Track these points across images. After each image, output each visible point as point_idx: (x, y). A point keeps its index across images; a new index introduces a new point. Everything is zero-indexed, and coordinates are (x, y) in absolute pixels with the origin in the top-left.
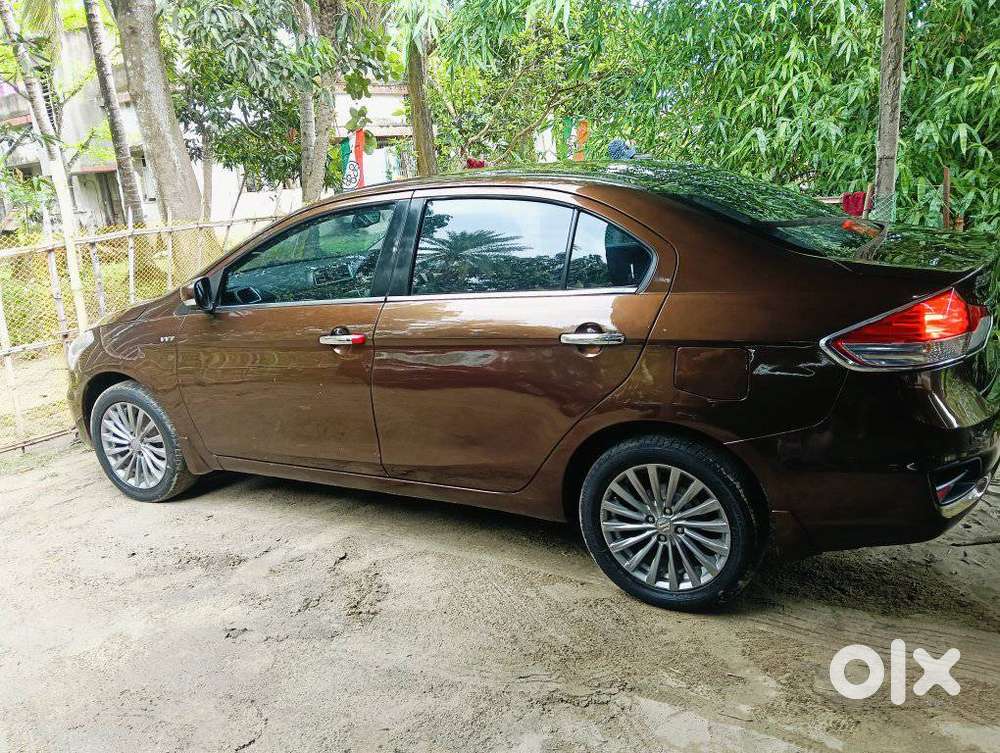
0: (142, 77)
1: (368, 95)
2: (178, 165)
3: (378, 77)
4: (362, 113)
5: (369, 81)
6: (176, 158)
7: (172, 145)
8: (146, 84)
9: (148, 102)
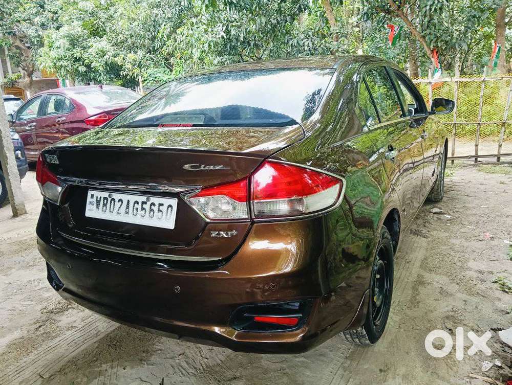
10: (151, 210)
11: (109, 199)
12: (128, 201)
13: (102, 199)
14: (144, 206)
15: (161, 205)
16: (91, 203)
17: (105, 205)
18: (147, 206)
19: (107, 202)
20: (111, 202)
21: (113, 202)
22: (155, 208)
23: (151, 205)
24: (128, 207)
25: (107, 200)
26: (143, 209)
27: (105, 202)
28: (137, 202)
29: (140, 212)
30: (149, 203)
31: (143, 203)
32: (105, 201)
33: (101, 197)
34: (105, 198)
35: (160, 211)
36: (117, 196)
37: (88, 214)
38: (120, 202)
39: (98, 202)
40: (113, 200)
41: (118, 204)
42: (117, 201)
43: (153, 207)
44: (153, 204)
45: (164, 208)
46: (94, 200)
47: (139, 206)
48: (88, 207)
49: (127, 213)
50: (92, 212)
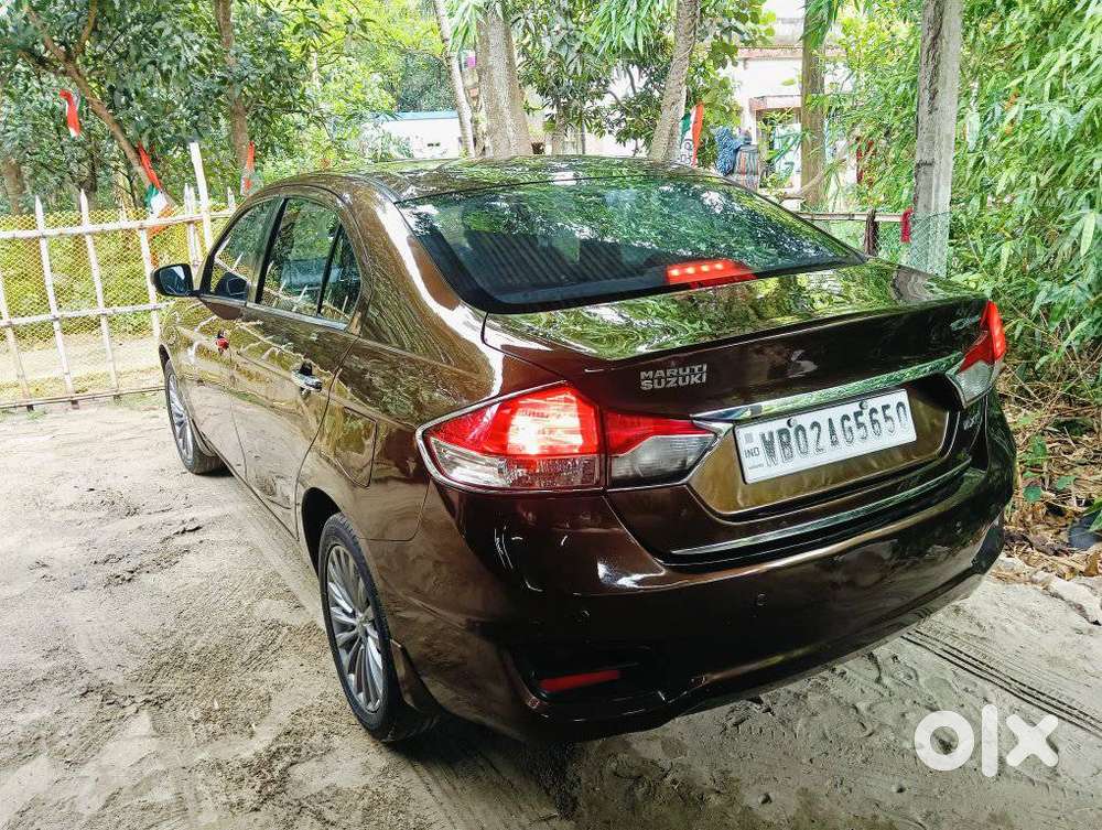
1: (735, 64)
3: (746, 43)
4: (724, 84)
5: (736, 48)
10: (874, 422)
11: (792, 431)
12: (830, 420)
13: (776, 436)
14: (861, 419)
15: (885, 407)
16: (750, 453)
17: (785, 445)
18: (865, 418)
19: (789, 437)
20: (797, 435)
21: (800, 433)
22: (879, 416)
23: (871, 414)
24: (833, 432)
25: (788, 434)
26: (860, 425)
27: (785, 439)
28: (846, 417)
29: (858, 433)
30: (866, 412)
31: (857, 414)
32: (784, 437)
33: (771, 434)
34: (782, 432)
35: (887, 418)
36: (804, 420)
37: (753, 476)
38: (816, 429)
39: (769, 445)
40: (800, 428)
41: (812, 434)
42: (807, 427)
43: (875, 416)
44: (873, 411)
45: (891, 412)
46: (758, 443)
47: (852, 423)
48: (747, 462)
49: (834, 443)
50: (759, 468)
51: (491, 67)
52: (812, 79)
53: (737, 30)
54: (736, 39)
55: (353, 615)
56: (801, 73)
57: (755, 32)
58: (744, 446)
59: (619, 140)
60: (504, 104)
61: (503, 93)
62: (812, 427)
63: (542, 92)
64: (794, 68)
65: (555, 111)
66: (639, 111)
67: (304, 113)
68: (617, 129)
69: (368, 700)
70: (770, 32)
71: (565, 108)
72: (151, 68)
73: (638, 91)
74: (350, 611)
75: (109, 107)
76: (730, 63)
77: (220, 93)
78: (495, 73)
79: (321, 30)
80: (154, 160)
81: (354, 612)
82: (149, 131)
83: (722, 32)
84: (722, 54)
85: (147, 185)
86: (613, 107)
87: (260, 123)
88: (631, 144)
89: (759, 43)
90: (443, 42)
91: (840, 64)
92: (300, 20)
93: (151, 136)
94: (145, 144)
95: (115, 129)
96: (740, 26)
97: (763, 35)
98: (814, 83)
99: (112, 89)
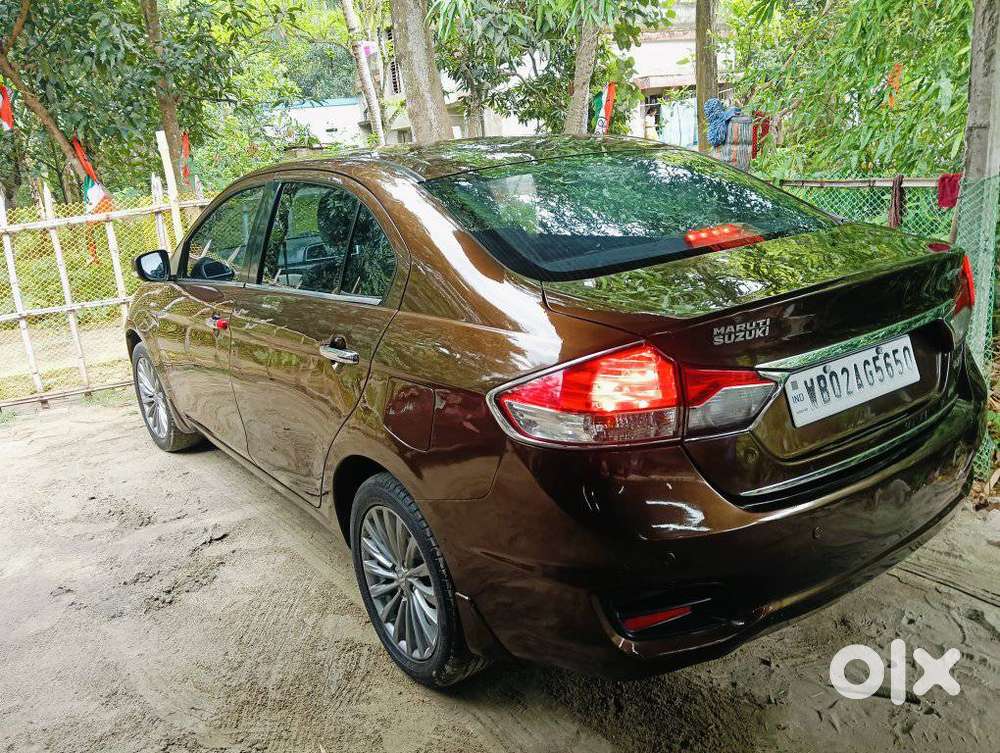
0: (406, 37)
1: (638, 45)
2: (435, 124)
3: (648, 24)
4: (629, 64)
5: (639, 29)
6: (433, 117)
7: (430, 104)
8: (409, 44)
9: (410, 63)
10: (888, 365)
11: (827, 376)
12: (855, 365)
14: (878, 363)
15: (895, 352)
16: (797, 399)
17: (823, 390)
18: (881, 363)
19: (825, 383)
20: (831, 380)
21: (834, 378)
22: (891, 360)
23: (885, 358)
24: (858, 376)
25: (824, 380)
26: (878, 369)
27: (823, 385)
28: (866, 362)
29: (877, 376)
30: (881, 356)
31: (875, 359)
33: (812, 380)
34: (820, 378)
35: (897, 361)
36: (836, 366)
37: (801, 420)
38: (845, 373)
39: (810, 390)
40: (833, 374)
41: (842, 378)
42: (839, 373)
43: (888, 360)
44: (886, 355)
45: (900, 356)
46: (802, 389)
47: (872, 367)
48: (794, 408)
49: (860, 386)
50: (805, 413)
51: (410, 53)
52: (705, 59)
53: (640, 13)
54: (639, 21)
55: (393, 569)
56: (694, 52)
57: (656, 14)
58: (791, 393)
59: (521, 120)
60: (424, 88)
61: (423, 78)
62: (842, 373)
63: (455, 76)
64: (688, 49)
65: (468, 93)
66: (545, 92)
67: (230, 101)
68: (521, 109)
69: (413, 647)
70: (671, 14)
71: (478, 91)
72: (88, 59)
73: (540, 73)
74: (389, 565)
75: (41, 101)
76: (633, 45)
77: (152, 84)
78: (415, 58)
79: (250, 19)
80: (88, 151)
81: (394, 566)
82: (84, 123)
83: (627, 15)
84: (626, 35)
85: (83, 176)
86: (518, 89)
87: (187, 112)
88: (533, 123)
89: (661, 25)
90: (350, 30)
91: (731, 43)
92: (228, 10)
93: (86, 128)
94: (81, 137)
95: (49, 122)
96: (642, 9)
97: (664, 16)
98: (708, 62)
99: (44, 83)
